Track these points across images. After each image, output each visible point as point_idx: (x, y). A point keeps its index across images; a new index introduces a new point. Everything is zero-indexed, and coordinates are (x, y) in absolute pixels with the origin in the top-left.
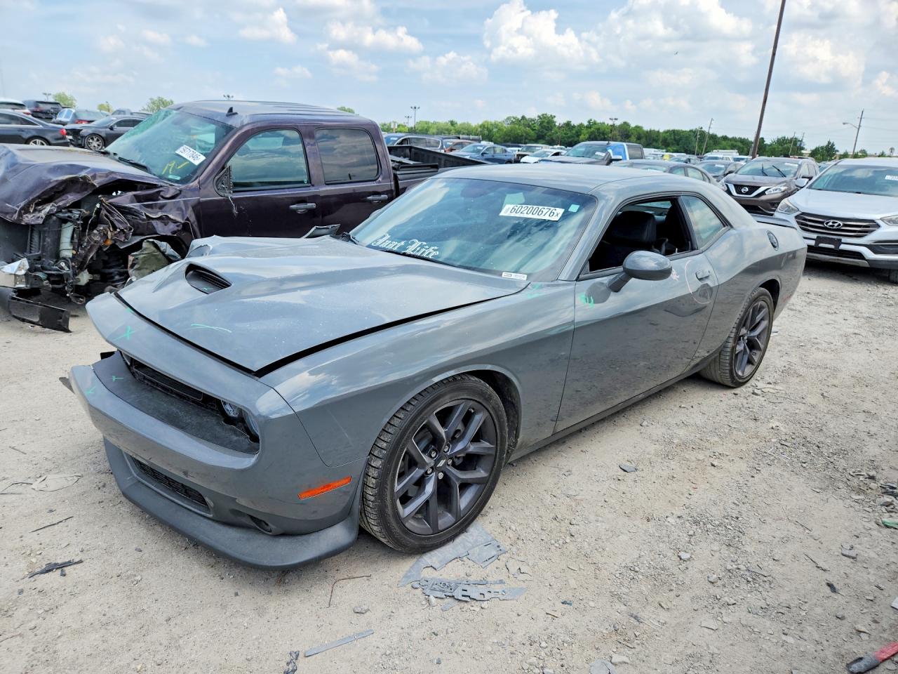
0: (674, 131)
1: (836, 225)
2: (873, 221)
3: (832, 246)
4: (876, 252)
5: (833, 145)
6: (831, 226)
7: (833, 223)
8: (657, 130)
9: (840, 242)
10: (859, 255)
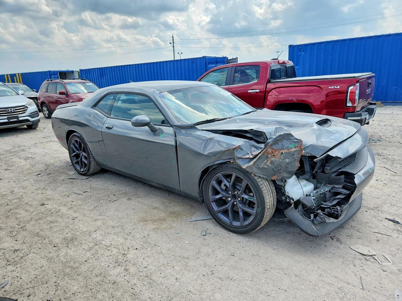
1: (12, 110)
2: (24, 106)
3: (16, 120)
4: (32, 118)
6: (10, 111)
7: (11, 110)
9: (17, 117)
10: (27, 120)
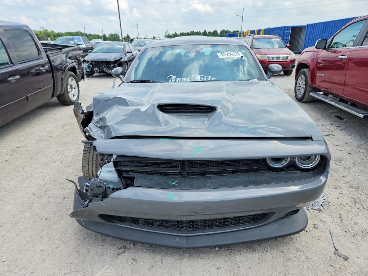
0: (69, 33)
5: (129, 36)
8: (61, 32)
